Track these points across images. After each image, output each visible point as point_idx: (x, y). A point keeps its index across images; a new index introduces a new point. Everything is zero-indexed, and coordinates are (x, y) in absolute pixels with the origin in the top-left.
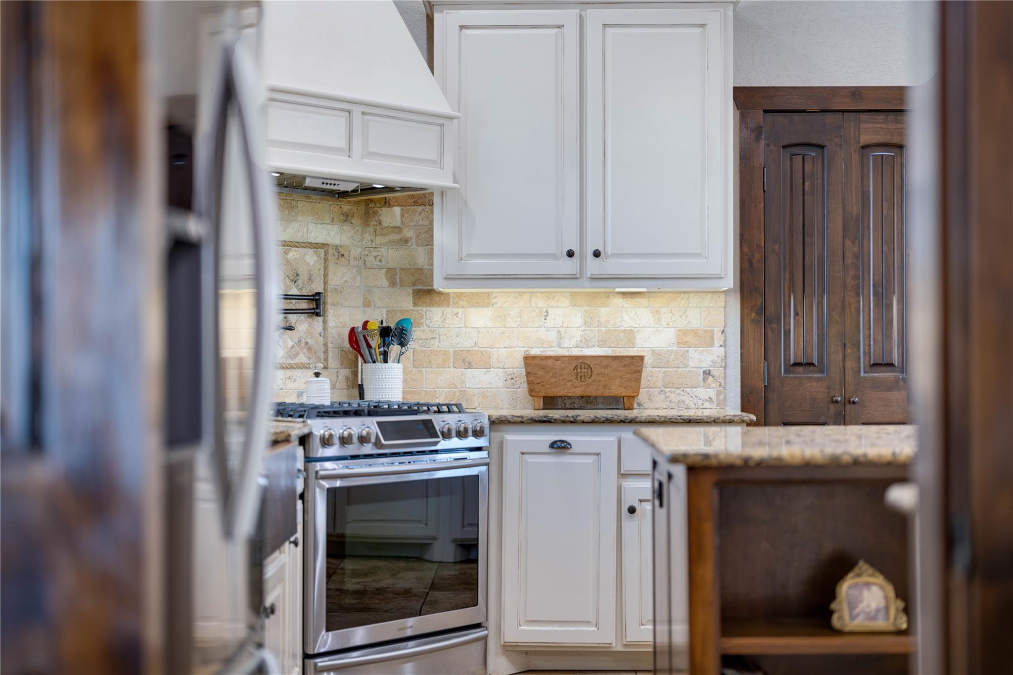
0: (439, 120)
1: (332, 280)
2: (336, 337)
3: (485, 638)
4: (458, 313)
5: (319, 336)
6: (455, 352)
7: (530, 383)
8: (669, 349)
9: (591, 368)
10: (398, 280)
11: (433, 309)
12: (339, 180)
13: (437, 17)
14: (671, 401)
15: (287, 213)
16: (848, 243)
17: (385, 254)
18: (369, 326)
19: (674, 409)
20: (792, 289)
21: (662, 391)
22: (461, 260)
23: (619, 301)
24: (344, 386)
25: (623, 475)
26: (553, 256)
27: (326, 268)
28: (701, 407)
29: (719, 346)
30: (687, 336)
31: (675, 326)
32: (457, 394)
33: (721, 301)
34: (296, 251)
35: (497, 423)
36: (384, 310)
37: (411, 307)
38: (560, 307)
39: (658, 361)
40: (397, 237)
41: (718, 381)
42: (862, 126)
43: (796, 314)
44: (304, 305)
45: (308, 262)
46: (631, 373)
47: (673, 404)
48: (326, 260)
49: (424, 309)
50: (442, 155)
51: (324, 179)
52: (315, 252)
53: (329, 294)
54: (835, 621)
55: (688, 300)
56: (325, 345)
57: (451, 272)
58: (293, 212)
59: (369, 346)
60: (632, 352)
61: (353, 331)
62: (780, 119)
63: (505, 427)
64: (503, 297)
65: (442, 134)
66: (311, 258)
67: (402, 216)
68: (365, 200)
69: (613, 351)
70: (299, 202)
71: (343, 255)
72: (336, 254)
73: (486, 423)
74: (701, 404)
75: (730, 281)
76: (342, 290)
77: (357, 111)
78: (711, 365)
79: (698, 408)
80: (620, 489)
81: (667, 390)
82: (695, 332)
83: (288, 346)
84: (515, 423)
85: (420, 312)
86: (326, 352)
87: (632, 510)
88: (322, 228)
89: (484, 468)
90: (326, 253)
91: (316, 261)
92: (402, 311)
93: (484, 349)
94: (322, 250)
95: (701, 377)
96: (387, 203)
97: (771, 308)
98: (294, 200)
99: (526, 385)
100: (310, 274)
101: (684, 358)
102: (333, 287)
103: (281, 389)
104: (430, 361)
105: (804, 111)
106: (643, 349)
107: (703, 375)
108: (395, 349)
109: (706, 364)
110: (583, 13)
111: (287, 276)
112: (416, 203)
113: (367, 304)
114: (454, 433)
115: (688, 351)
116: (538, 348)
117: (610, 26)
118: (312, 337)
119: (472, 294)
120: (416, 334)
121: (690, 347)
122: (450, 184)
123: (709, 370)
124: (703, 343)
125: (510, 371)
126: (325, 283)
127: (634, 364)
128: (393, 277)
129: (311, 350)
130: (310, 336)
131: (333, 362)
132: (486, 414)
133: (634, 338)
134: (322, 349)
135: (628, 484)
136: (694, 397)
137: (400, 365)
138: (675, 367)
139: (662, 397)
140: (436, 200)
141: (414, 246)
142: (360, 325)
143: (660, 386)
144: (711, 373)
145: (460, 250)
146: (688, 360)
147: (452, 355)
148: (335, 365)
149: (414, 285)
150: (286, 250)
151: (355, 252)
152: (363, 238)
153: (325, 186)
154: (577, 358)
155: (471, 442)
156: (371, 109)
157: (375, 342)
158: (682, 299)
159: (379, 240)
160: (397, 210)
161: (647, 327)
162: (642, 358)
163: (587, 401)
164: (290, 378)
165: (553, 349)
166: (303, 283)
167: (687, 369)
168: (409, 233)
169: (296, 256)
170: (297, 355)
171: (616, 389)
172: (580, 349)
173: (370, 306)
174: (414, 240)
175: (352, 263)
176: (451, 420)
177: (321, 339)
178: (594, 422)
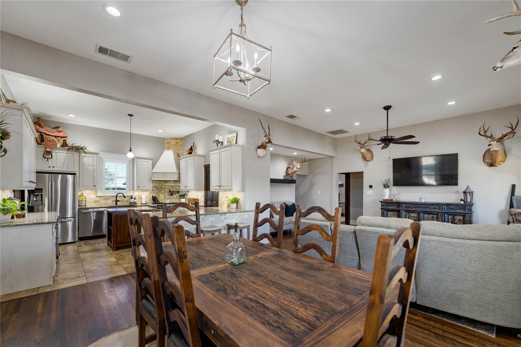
1: (180, 189)
22: (182, 187)
36: (185, 193)
38: (193, 193)
49: (188, 193)
55: (200, 191)
58: (174, 183)
66: (177, 187)
69: (197, 198)
83: (175, 196)
88: (178, 184)
98: (174, 181)
111: (175, 189)
116: (193, 197)
118: (178, 196)
147: (189, 198)
150: (174, 187)
166: (177, 190)
172: (195, 197)
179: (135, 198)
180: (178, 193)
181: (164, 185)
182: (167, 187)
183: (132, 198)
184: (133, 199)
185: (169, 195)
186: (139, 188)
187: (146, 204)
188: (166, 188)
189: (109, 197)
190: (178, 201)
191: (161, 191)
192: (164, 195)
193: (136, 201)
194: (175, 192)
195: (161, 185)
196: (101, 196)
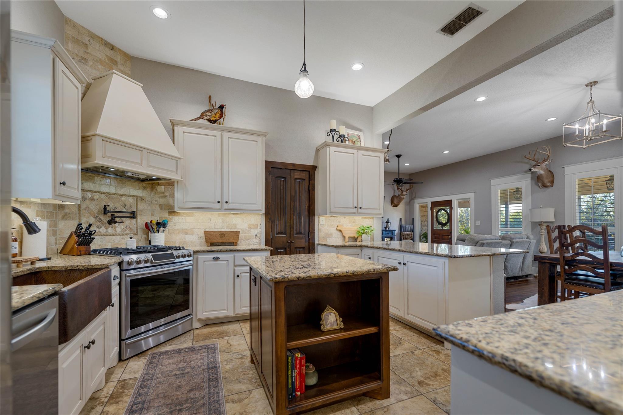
0: (176, 159)
2: (141, 225)
3: (192, 318)
4: (183, 218)
6: (182, 230)
7: (206, 239)
8: (246, 229)
9: (224, 234)
10: (163, 208)
11: (175, 217)
12: (139, 174)
13: (175, 128)
16: (292, 203)
17: (159, 200)
18: (153, 222)
20: (278, 214)
23: (232, 216)
24: (144, 240)
25: (235, 266)
26: (213, 203)
27: (137, 203)
30: (251, 225)
31: (247, 223)
33: (260, 216)
34: (125, 197)
35: (195, 252)
37: (168, 216)
39: (243, 232)
40: (163, 195)
41: (259, 237)
42: (295, 173)
43: (279, 220)
44: (128, 215)
48: (137, 201)
50: (177, 170)
51: (133, 173)
52: (132, 198)
53: (138, 211)
54: (322, 328)
56: (137, 227)
57: (181, 206)
59: (152, 228)
60: (236, 230)
61: (146, 224)
62: (275, 170)
63: (198, 253)
64: (197, 214)
65: (177, 163)
66: (131, 200)
67: (165, 189)
68: (151, 183)
71: (143, 200)
72: (141, 199)
73: (192, 253)
74: (254, 244)
75: (263, 212)
76: (142, 211)
77: (145, 151)
80: (234, 270)
82: (253, 225)
83: (122, 228)
84: (202, 252)
85: (171, 218)
86: (137, 230)
87: (238, 276)
88: (136, 191)
89: (192, 266)
90: (137, 199)
91: (133, 201)
92: (164, 218)
94: (135, 197)
95: (255, 236)
96: (159, 184)
97: (273, 219)
99: (205, 239)
100: (131, 205)
103: (119, 242)
104: (174, 232)
105: (281, 168)
108: (162, 229)
109: (256, 233)
110: (222, 134)
112: (169, 185)
113: (152, 215)
114: (181, 256)
115: (251, 229)
117: (230, 138)
119: (188, 213)
120: (169, 225)
122: (180, 179)
124: (255, 227)
125: (200, 235)
126: (137, 208)
127: (237, 234)
128: (162, 207)
129: (131, 229)
130: (131, 225)
131: (140, 233)
132: (192, 250)
134: (136, 229)
135: (237, 268)
136: (253, 242)
137: (164, 234)
138: (248, 234)
139: (244, 242)
140: (175, 184)
141: (169, 198)
142: (150, 222)
143: (244, 239)
144: (257, 235)
145: (184, 199)
146: (251, 232)
149: (169, 209)
151: (148, 199)
152: (151, 195)
153: (133, 176)
154: (220, 232)
155: (187, 259)
156: (150, 151)
157: (155, 227)
159: (156, 195)
160: (163, 187)
161: (240, 223)
162: (239, 232)
163: (223, 244)
164: (122, 238)
166: (129, 208)
167: (251, 234)
168: (167, 194)
169: (125, 199)
170: (125, 231)
171: (232, 240)
173: (153, 216)
174: (168, 196)
175: (147, 202)
176: (180, 252)
177: (135, 226)
178: (227, 251)
180: (132, 217)
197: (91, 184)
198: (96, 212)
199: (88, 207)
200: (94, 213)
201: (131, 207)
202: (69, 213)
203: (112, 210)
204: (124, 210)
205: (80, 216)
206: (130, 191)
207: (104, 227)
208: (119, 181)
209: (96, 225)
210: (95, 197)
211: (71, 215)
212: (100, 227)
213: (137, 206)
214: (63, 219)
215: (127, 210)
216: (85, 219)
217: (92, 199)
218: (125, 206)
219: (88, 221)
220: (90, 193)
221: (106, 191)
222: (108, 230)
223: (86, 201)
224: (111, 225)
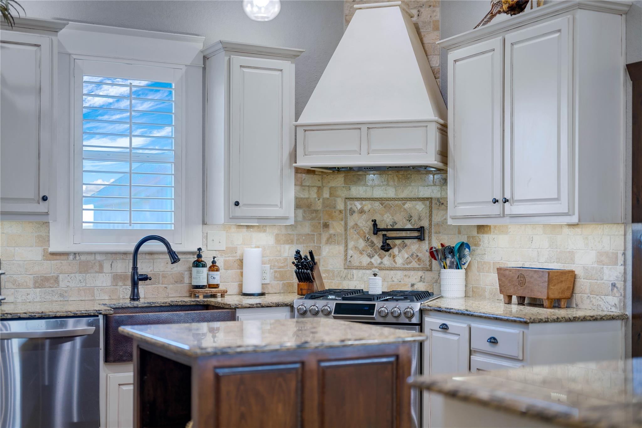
1: (435, 219)
4: (494, 238)
5: (426, 252)
8: (593, 266)
9: (525, 277)
11: (485, 235)
14: (593, 304)
15: (404, 182)
19: (595, 310)
21: (588, 296)
22: (456, 207)
27: (431, 211)
28: (610, 310)
29: (621, 265)
30: (603, 256)
31: (596, 249)
32: (494, 290)
34: (410, 203)
36: (466, 236)
37: (476, 234)
38: (538, 235)
39: (587, 274)
41: (620, 291)
44: (416, 234)
45: (418, 209)
46: (543, 283)
47: (595, 307)
48: (431, 207)
49: (481, 236)
52: (423, 203)
53: (433, 227)
55: (603, 230)
58: (408, 181)
66: (420, 207)
69: (564, 266)
70: (413, 175)
71: (443, 204)
72: (438, 203)
74: (610, 309)
76: (443, 225)
77: (364, 128)
78: (616, 279)
79: (608, 311)
81: (591, 296)
82: (607, 254)
83: (404, 258)
85: (480, 237)
88: (428, 188)
90: (431, 203)
91: (423, 208)
93: (505, 262)
94: (427, 201)
95: (610, 288)
98: (409, 174)
100: (420, 216)
101: (601, 273)
102: (436, 223)
103: (400, 282)
104: (483, 268)
106: (579, 265)
107: (612, 286)
109: (613, 279)
111: (405, 218)
115: (603, 268)
116: (529, 262)
118: (421, 252)
119: (500, 226)
121: (604, 265)
123: (615, 283)
124: (611, 262)
126: (430, 220)
129: (420, 260)
130: (420, 252)
133: (574, 257)
134: (428, 259)
136: (606, 303)
138: (595, 280)
139: (589, 300)
143: (587, 293)
144: (616, 286)
146: (603, 275)
147: (492, 265)
148: (437, 269)
150: (403, 203)
158: (600, 229)
161: (581, 249)
164: (406, 276)
165: (535, 263)
166: (415, 221)
167: (602, 281)
169: (410, 206)
170: (410, 263)
172: (547, 264)
179: (214, 262)
180: (421, 238)
181: (344, 193)
182: (358, 205)
183: (199, 263)
184: (205, 270)
185: (370, 250)
186: (238, 211)
187: (262, 294)
188: (352, 212)
189: (99, 257)
190: (422, 280)
191: (326, 226)
192: (342, 248)
193: (217, 278)
194: (403, 234)
195: (326, 194)
196: (66, 254)
197: (361, 188)
198: (366, 232)
199: (356, 224)
200: (364, 233)
201: (420, 219)
202: (334, 235)
203: (389, 227)
204: (409, 226)
205: (346, 239)
206: (418, 190)
207: (378, 255)
208: (401, 176)
209: (366, 252)
210: (366, 208)
211: (336, 237)
212: (371, 256)
213: (431, 215)
214: (327, 243)
215: (414, 225)
216: (353, 242)
217: (362, 212)
218: (410, 218)
219: (355, 246)
220: (359, 202)
221: (381, 197)
222: (384, 260)
223: (354, 215)
224: (387, 253)
